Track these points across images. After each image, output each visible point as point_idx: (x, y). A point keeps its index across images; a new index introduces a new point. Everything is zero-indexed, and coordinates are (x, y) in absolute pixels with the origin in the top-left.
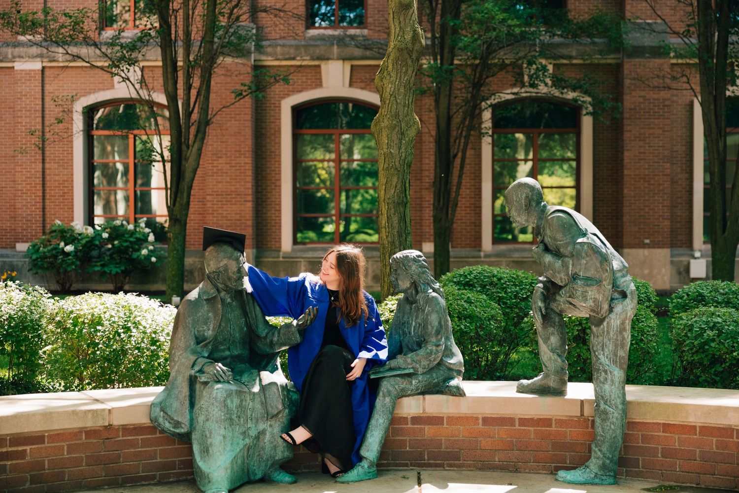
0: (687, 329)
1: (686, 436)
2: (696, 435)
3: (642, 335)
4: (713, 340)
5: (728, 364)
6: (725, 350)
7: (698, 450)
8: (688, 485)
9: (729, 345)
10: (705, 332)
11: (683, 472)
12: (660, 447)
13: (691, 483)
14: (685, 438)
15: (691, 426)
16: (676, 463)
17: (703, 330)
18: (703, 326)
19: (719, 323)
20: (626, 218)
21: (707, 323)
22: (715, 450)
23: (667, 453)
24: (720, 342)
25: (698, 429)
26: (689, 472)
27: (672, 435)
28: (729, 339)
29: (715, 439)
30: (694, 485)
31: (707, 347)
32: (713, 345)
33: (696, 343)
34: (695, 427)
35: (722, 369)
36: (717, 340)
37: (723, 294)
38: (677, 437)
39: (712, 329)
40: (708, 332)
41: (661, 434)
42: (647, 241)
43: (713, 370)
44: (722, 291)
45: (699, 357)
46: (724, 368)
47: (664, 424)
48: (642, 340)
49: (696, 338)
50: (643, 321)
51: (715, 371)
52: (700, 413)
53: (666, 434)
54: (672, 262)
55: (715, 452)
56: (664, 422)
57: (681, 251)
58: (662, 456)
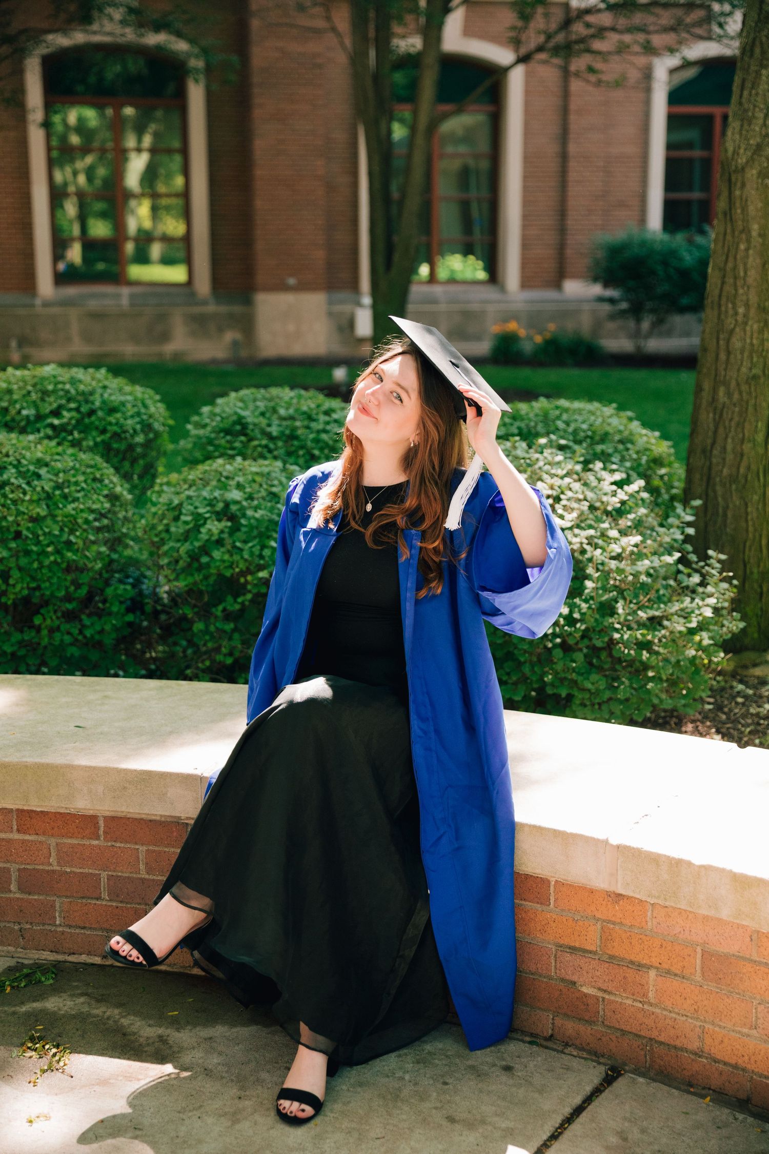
0: (170, 515)
1: (74, 841)
2: (98, 838)
3: (72, 532)
4: (219, 542)
5: (249, 596)
6: (242, 566)
7: (104, 875)
8: (84, 958)
9: (252, 554)
10: (205, 523)
11: (70, 926)
12: (13, 867)
13: (89, 954)
14: (73, 846)
15: (84, 817)
16: (53, 906)
17: (199, 521)
18: (201, 511)
19: (237, 502)
20: (260, 246)
21: (211, 503)
22: (144, 875)
23: (31, 879)
24: (234, 547)
25: (101, 823)
26: (84, 928)
27: (41, 838)
28: (255, 537)
29: (142, 849)
30: (97, 960)
31: (205, 559)
32: (217, 554)
33: (184, 548)
34: (93, 819)
35: (237, 607)
36: (228, 542)
37: (285, 419)
38: (53, 841)
39: (219, 516)
40: (209, 525)
41: (16, 836)
42: (292, 281)
43: (220, 608)
44: (282, 412)
45: (190, 580)
46: (243, 604)
47: (20, 812)
48: (69, 543)
49: (186, 537)
50: (76, 500)
51: (224, 610)
52: (101, 789)
53: (27, 837)
54: (330, 314)
55: (143, 880)
56: (21, 807)
57: (342, 295)
58: (21, 889)
